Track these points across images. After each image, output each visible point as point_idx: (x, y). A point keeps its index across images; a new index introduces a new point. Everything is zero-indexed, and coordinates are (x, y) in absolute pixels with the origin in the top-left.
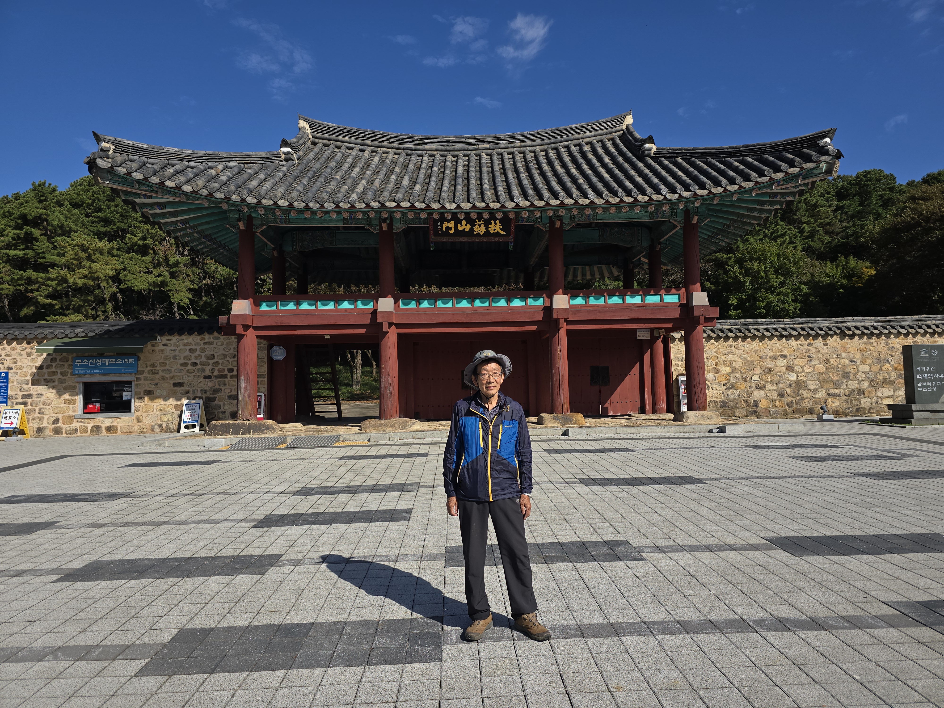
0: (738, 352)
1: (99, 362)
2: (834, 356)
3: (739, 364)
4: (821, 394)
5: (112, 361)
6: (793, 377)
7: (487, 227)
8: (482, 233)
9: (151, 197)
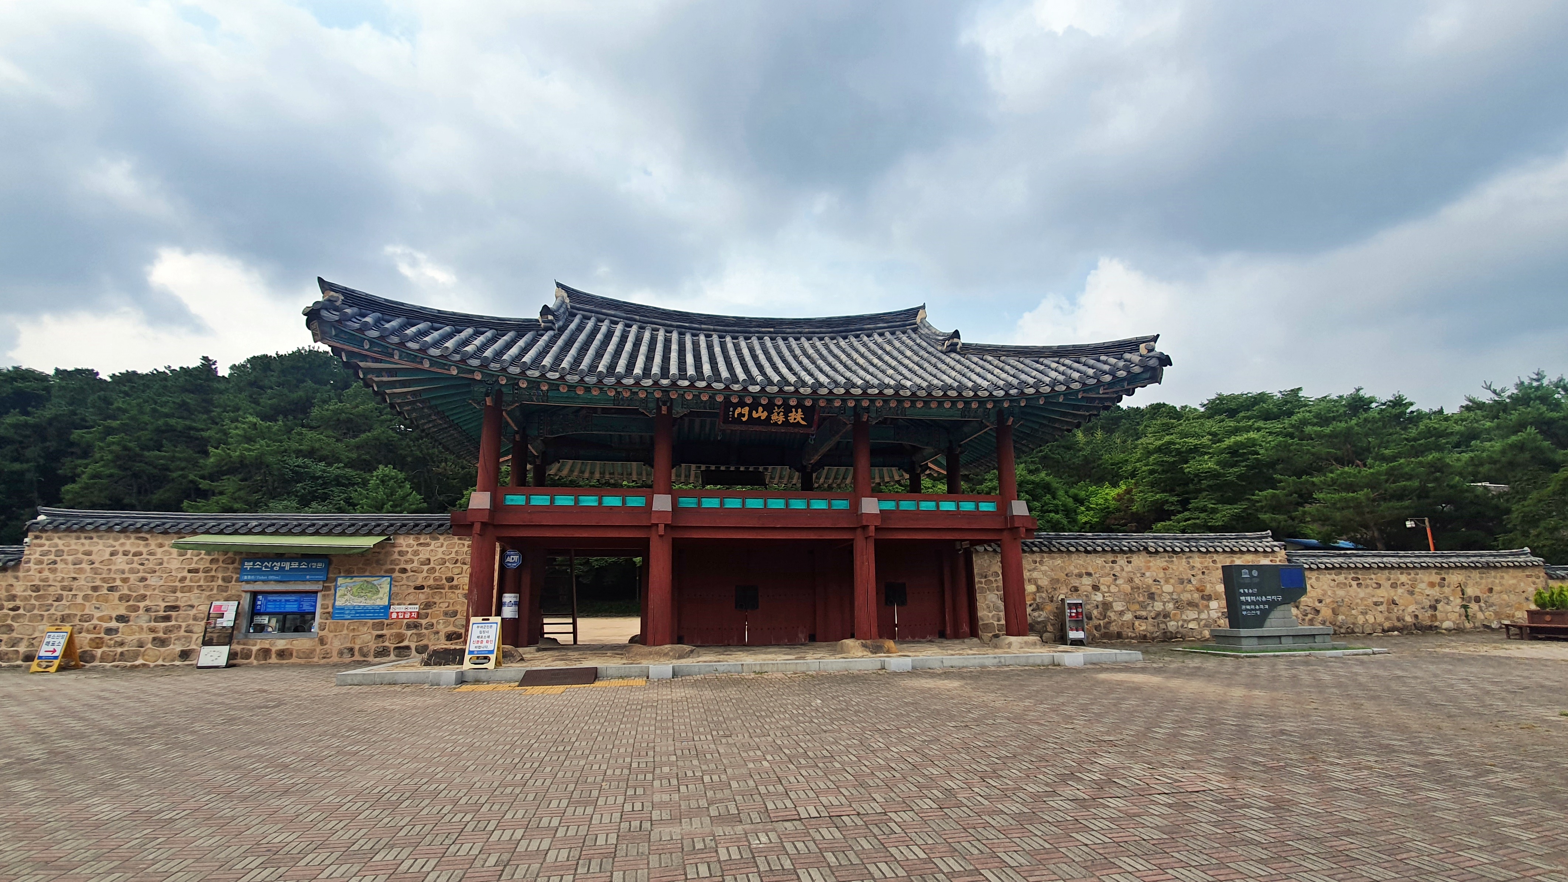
0: (1044, 568)
1: (278, 564)
2: (1139, 575)
3: (1044, 582)
4: (1128, 616)
5: (295, 565)
6: (1099, 597)
7: (786, 416)
8: (780, 423)
9: (381, 361)
